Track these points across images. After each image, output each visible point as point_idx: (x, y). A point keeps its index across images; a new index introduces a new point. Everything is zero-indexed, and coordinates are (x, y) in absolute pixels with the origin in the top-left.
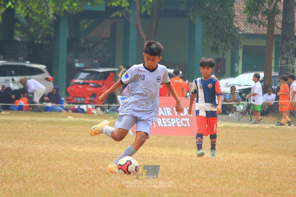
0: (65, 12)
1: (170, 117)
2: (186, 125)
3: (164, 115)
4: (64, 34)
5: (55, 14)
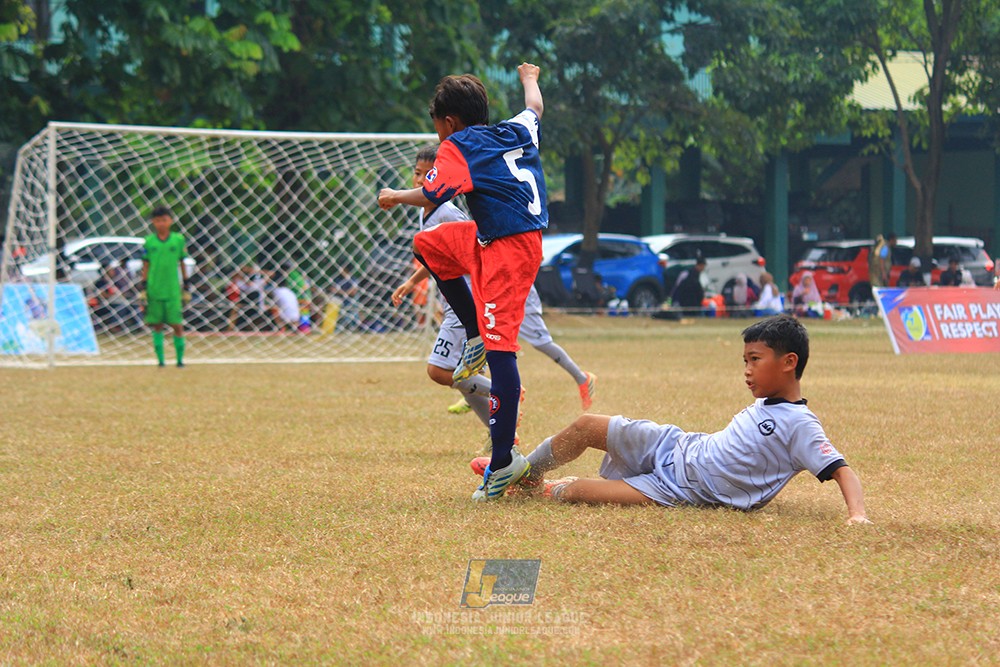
0: (784, 149)
1: (963, 321)
2: (990, 334)
3: (952, 317)
4: (783, 184)
5: (767, 154)
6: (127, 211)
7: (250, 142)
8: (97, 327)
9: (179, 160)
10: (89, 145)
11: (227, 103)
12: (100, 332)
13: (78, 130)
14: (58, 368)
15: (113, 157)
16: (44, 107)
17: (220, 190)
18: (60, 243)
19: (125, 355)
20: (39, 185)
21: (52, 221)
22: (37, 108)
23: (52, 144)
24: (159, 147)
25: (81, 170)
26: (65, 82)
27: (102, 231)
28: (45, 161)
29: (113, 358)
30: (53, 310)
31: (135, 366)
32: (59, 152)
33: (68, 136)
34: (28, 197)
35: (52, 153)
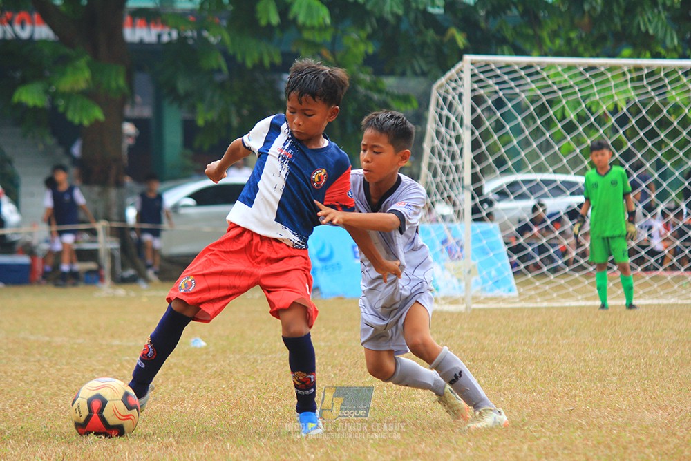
6: (545, 147)
7: (675, 71)
8: (513, 265)
9: (599, 92)
10: (506, 78)
11: (651, 32)
12: (516, 269)
13: (495, 63)
14: (474, 310)
15: (532, 90)
16: (461, 40)
17: (643, 123)
18: (475, 178)
19: (544, 294)
20: (453, 119)
21: (468, 155)
22: (453, 40)
23: (467, 76)
24: (580, 79)
25: (499, 103)
26: (482, 13)
27: (519, 167)
28: (460, 95)
29: (531, 298)
30: (469, 248)
31: (553, 308)
32: (476, 86)
33: (486, 69)
34: (443, 130)
35: (467, 86)
